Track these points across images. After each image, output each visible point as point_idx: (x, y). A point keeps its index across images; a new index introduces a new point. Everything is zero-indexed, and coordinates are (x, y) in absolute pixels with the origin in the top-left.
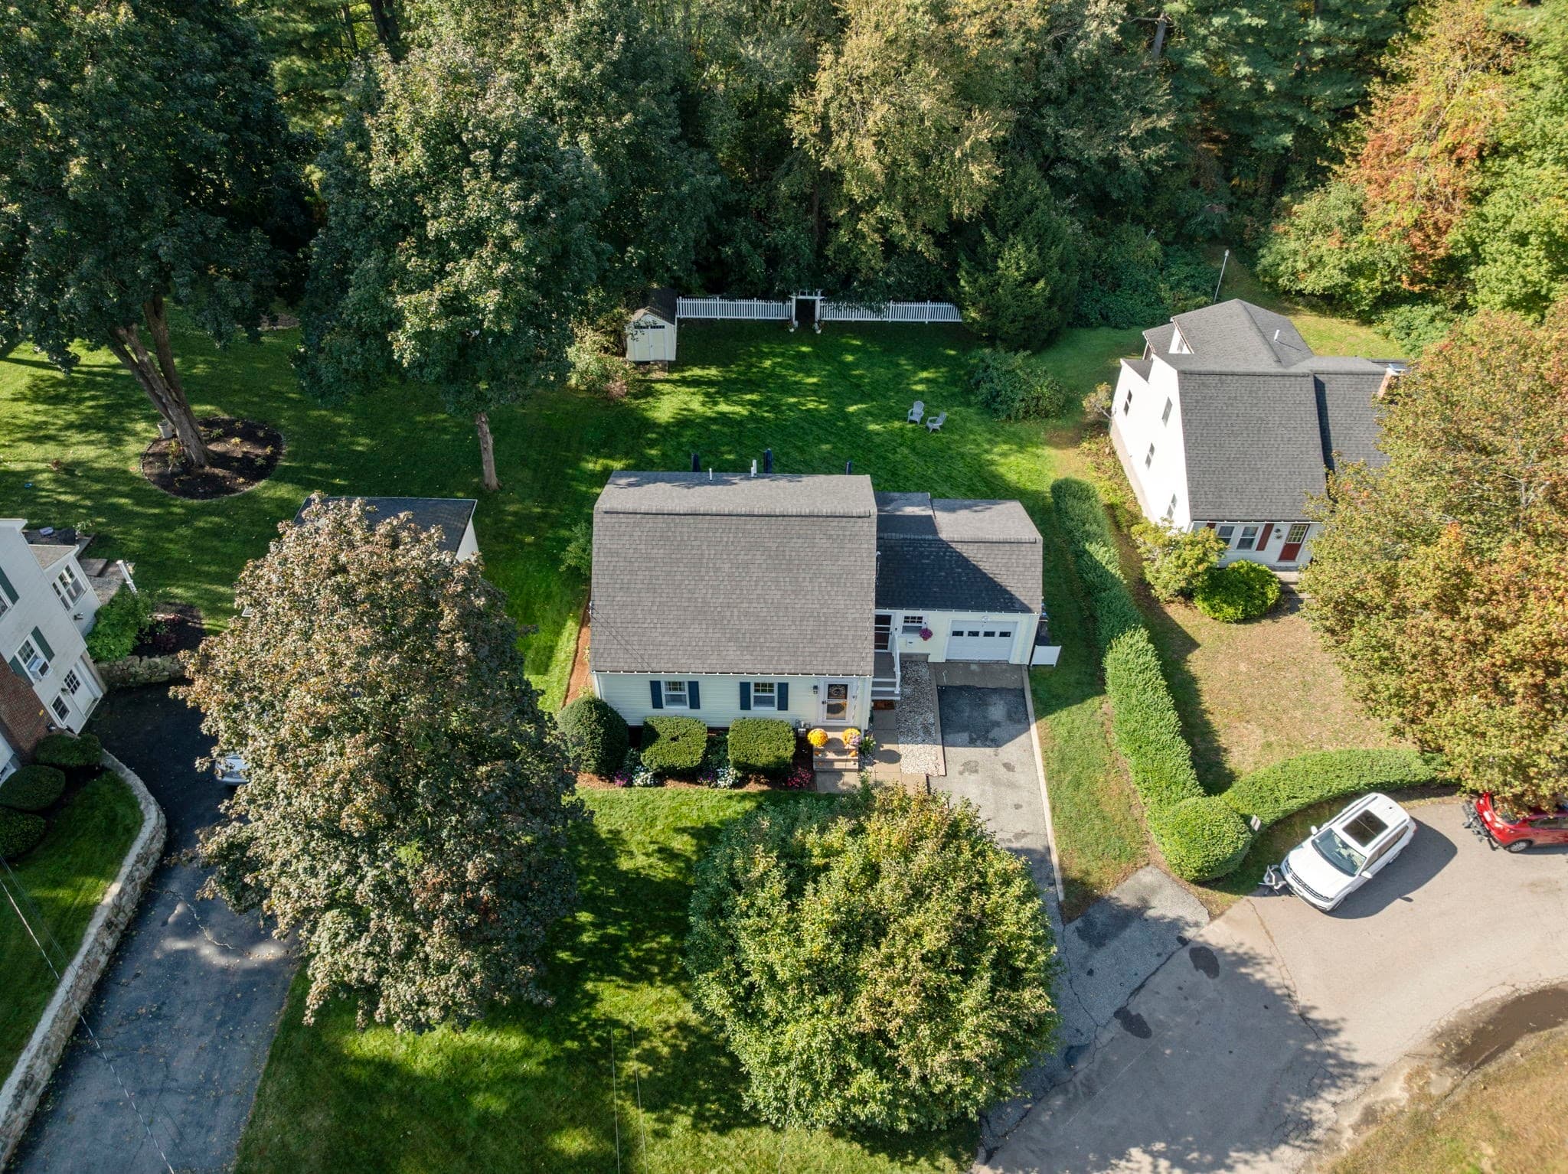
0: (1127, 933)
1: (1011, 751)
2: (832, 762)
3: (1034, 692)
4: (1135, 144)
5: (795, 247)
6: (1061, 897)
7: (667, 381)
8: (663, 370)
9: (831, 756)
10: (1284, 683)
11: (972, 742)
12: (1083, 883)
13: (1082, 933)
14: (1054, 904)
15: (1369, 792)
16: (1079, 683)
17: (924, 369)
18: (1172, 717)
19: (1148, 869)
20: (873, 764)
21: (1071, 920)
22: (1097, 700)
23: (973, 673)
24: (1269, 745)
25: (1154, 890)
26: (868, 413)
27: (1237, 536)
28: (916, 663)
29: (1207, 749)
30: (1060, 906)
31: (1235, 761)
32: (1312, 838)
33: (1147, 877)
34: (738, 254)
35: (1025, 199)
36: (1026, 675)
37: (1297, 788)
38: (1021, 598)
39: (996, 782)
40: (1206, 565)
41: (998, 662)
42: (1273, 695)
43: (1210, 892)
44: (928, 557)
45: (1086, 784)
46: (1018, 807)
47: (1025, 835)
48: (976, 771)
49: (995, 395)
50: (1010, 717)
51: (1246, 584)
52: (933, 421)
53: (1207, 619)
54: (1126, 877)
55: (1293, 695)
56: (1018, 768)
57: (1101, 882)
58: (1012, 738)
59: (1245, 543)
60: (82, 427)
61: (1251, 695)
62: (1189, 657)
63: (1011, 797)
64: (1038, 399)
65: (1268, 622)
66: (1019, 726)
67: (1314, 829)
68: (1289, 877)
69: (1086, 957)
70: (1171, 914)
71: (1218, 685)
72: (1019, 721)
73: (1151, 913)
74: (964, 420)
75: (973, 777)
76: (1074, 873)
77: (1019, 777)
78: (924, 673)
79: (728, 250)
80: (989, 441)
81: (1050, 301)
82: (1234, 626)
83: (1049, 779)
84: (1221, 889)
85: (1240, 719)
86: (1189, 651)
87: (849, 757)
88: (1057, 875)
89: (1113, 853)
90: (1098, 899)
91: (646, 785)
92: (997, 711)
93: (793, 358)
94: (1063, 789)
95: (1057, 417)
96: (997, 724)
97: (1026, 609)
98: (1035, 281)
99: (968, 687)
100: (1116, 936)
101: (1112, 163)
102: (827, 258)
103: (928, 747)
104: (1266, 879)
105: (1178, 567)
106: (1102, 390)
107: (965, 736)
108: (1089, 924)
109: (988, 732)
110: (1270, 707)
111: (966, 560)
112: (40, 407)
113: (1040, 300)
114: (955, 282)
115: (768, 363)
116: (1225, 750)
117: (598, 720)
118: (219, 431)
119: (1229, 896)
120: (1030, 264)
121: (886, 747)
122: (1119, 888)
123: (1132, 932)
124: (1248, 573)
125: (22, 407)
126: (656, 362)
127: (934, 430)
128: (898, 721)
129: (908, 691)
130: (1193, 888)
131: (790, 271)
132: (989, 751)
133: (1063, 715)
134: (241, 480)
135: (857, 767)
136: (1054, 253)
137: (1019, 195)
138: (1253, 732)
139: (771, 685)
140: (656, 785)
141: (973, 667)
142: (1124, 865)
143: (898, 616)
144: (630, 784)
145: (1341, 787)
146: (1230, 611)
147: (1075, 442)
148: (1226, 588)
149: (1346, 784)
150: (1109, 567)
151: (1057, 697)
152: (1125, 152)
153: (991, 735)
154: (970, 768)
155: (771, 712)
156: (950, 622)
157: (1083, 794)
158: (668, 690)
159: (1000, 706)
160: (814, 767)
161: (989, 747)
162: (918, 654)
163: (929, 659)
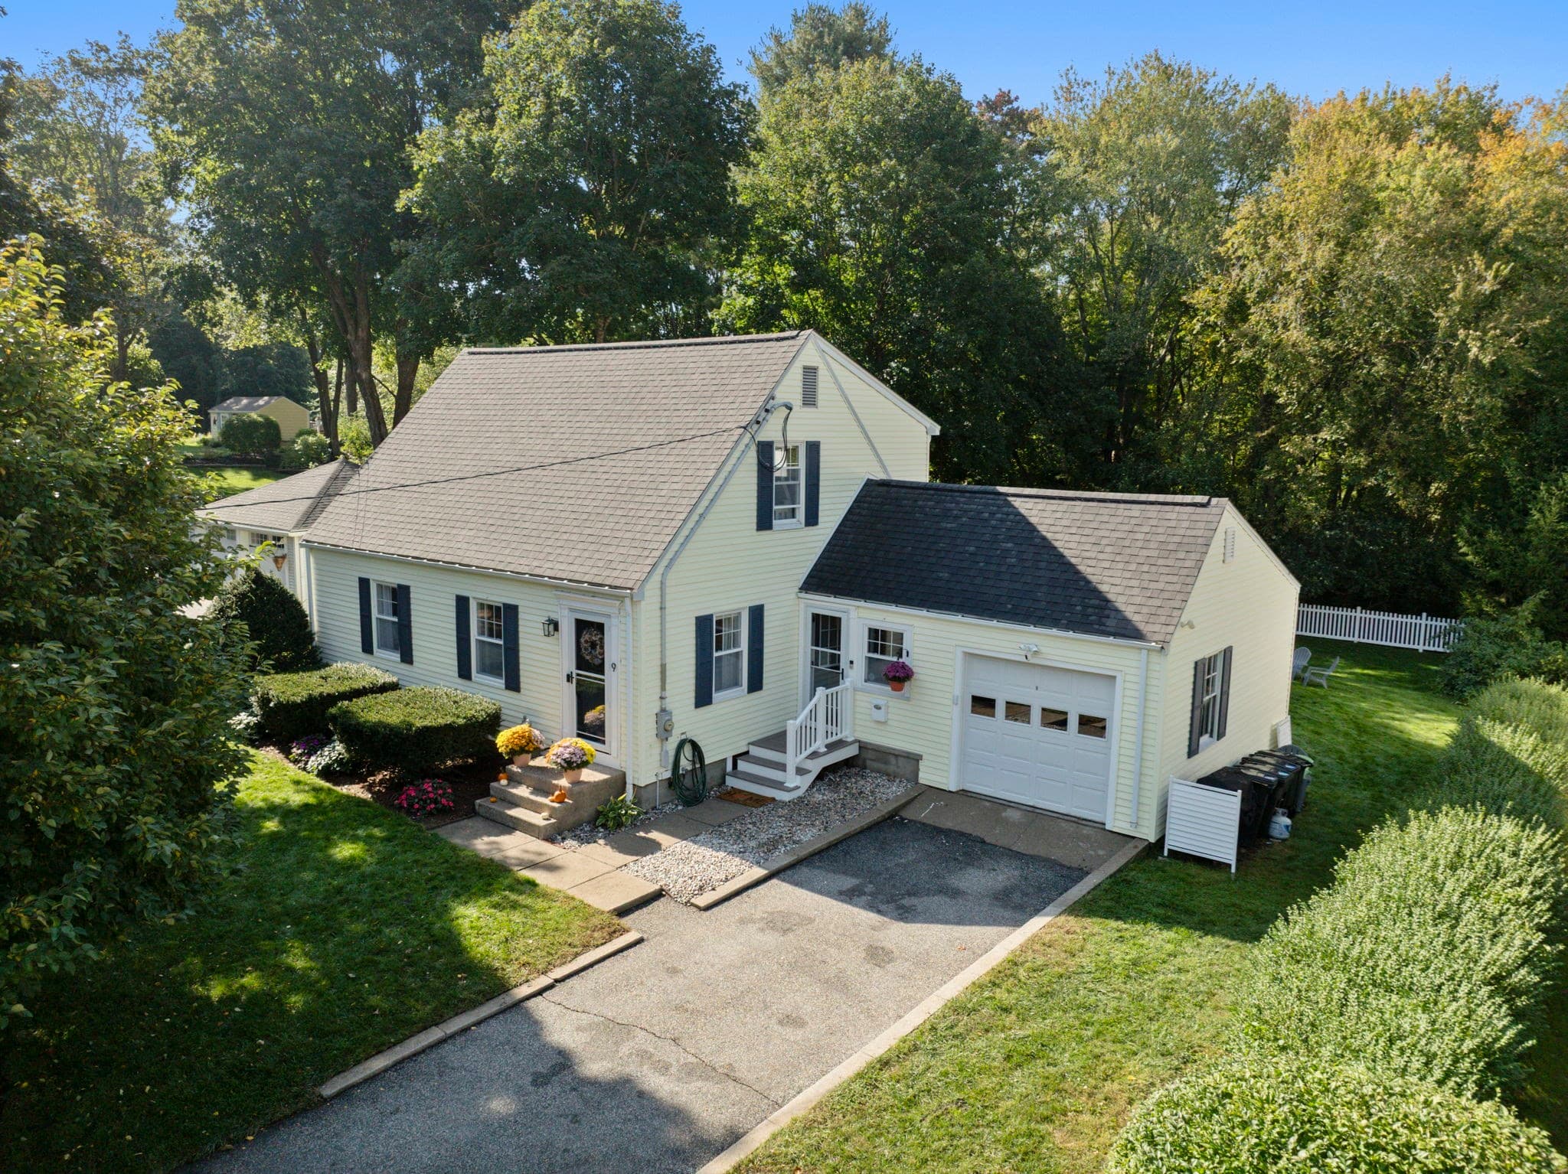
1: (923, 937)
2: (516, 802)
9: (522, 791)
11: (849, 894)
20: (589, 842)
23: (1002, 821)
28: (893, 778)
39: (803, 964)
41: (1081, 821)
46: (791, 1021)
47: (722, 1074)
48: (785, 931)
50: (1003, 897)
56: (899, 967)
63: (801, 999)
66: (1007, 913)
75: (767, 936)
78: (891, 791)
83: (956, 1008)
87: (546, 801)
92: (982, 879)
96: (953, 892)
97: (1129, 632)
99: (962, 834)
103: (735, 861)
107: (849, 882)
109: (911, 894)
121: (654, 835)
128: (735, 819)
132: (867, 917)
133: (1160, 936)
135: (546, 827)
139: (498, 611)
141: (1012, 814)
143: (859, 623)
153: (907, 901)
154: (780, 923)
156: (960, 655)
157: (1022, 1081)
158: (381, 612)
159: (1002, 876)
160: (478, 801)
161: (879, 912)
162: (898, 755)
163: (921, 775)
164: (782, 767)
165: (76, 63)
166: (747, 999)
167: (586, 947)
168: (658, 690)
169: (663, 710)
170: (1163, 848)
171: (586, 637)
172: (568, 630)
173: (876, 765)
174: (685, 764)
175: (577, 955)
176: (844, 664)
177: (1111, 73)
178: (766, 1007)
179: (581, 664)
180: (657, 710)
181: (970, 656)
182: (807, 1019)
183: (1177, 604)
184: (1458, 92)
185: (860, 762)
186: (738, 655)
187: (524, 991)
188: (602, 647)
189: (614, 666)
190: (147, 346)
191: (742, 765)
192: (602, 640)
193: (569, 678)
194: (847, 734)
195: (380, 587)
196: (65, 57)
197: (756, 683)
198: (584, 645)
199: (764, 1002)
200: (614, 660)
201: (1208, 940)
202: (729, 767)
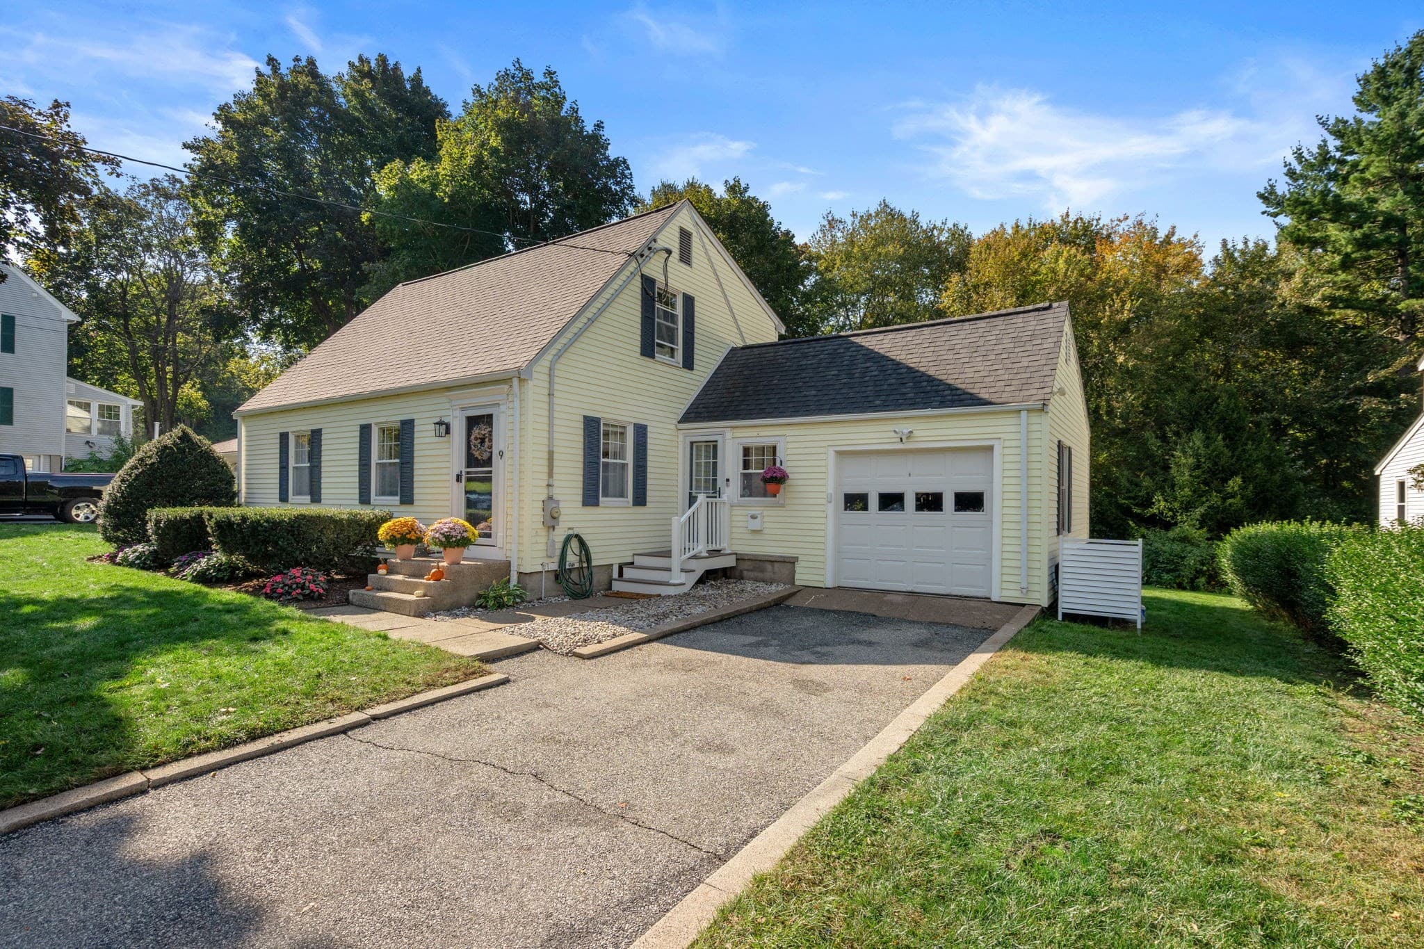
1: (854, 672)
2: (389, 587)
9: (397, 576)
11: (754, 646)
23: (886, 602)
28: (770, 583)
41: (961, 599)
50: (921, 644)
56: (839, 695)
58: (891, 661)
66: (936, 654)
72: (944, 649)
78: (772, 589)
87: (422, 580)
92: (891, 635)
96: (867, 643)
99: (854, 613)
107: (752, 639)
128: (625, 604)
129: (705, 593)
141: (893, 597)
153: (822, 649)
156: (832, 455)
158: (297, 460)
159: (913, 633)
160: (352, 591)
162: (772, 561)
163: (797, 576)
165: (156, 189)
166: (647, 728)
167: (430, 686)
168: (545, 476)
169: (550, 498)
170: (1057, 612)
171: (476, 432)
172: (459, 428)
173: (752, 574)
174: (572, 559)
175: (415, 693)
176: (721, 481)
177: (854, 215)
178: (676, 735)
179: (471, 461)
180: (544, 497)
181: (840, 454)
182: (737, 745)
183: (1049, 373)
184: (1076, 222)
185: (737, 574)
186: (624, 466)
188: (491, 440)
189: (501, 454)
190: (199, 389)
191: (628, 573)
192: (490, 432)
193: (458, 478)
194: (725, 545)
195: (298, 436)
196: (148, 183)
197: (640, 499)
198: (473, 442)
199: (672, 730)
200: (501, 448)
202: (615, 575)
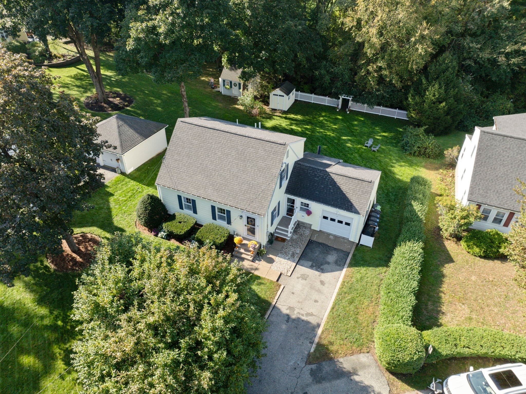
0: (337, 382)
1: (327, 277)
2: (242, 253)
3: (354, 255)
4: (508, 55)
5: (343, 75)
6: (312, 350)
7: (279, 116)
8: (280, 113)
9: (242, 251)
10: (494, 292)
11: (311, 267)
12: (327, 349)
13: (313, 372)
14: (306, 353)
15: (520, 362)
16: (380, 259)
17: (385, 132)
18: (415, 284)
19: (367, 355)
20: (260, 260)
21: (310, 363)
22: (385, 269)
23: (330, 239)
24: (470, 319)
25: (364, 367)
26: (349, 140)
27: (492, 216)
28: (306, 228)
29: (433, 310)
30: (309, 355)
31: (446, 320)
32: (469, 373)
33: (363, 358)
34: (320, 74)
35: (444, 66)
36: (354, 247)
37: (472, 343)
38: (357, 207)
39: (312, 287)
40: (466, 221)
41: (344, 238)
42: (485, 296)
43: (396, 380)
44: (318, 177)
45: (357, 303)
46: (316, 301)
47: (312, 315)
48: (306, 279)
49: (407, 143)
50: (336, 263)
51: (491, 240)
52: (374, 147)
53: (465, 252)
54: (352, 354)
55: (497, 300)
56: (326, 285)
57: (337, 352)
58: (332, 271)
59: (497, 221)
60: (78, 87)
61: (471, 292)
62: (446, 265)
63: (315, 296)
64: (426, 149)
65: (499, 262)
66: (338, 267)
67: (471, 368)
68: (445, 389)
69: (307, 385)
70: (367, 382)
71: (455, 282)
72: (339, 265)
73: (356, 378)
74: (390, 151)
75: (304, 282)
76: (325, 342)
77: (325, 289)
78: (307, 232)
79: (317, 73)
80: (397, 160)
81: (447, 113)
82: (478, 258)
83: (339, 294)
84: (403, 381)
85: (459, 301)
86: (448, 263)
87: (249, 253)
88: (316, 340)
89: (352, 340)
90: (331, 359)
91: (162, 238)
92: (331, 258)
93: (332, 119)
94: (343, 301)
95: (434, 158)
96: (328, 263)
97: (357, 212)
98: (441, 102)
99: (324, 244)
100: (330, 381)
101: (494, 62)
102: (355, 82)
103: (289, 262)
104: (431, 385)
105: (451, 218)
106: (455, 149)
107: (310, 263)
108: (319, 369)
109: (322, 265)
110: (480, 301)
111: (335, 183)
112: (73, 80)
113: (441, 111)
114: (407, 99)
115: (321, 119)
116: (443, 313)
117: (150, 203)
118: (115, 95)
119: (406, 387)
120: (440, 94)
121: (271, 256)
122: (345, 358)
123: (340, 383)
124: (494, 235)
125: (69, 79)
126: (279, 110)
127: (374, 151)
128: (283, 247)
129: (295, 237)
130: (388, 374)
131: (339, 84)
132: (317, 273)
133: (363, 270)
134: (110, 109)
135: (251, 259)
136: (452, 92)
137: (440, 65)
138: (464, 309)
139: (224, 210)
140: (167, 239)
141: (331, 237)
142: (354, 348)
143: (298, 201)
144: (156, 235)
145: (502, 353)
146: (477, 250)
147: (437, 169)
148: (478, 239)
149: (506, 352)
150: (419, 213)
151: (366, 261)
152: (502, 59)
153: (322, 267)
154: (304, 277)
155: (223, 223)
156: (322, 210)
157: (352, 307)
158: (185, 201)
159: (334, 256)
160: (233, 253)
161: (318, 271)
162: (307, 224)
163: (312, 227)
164: (287, 232)
166: (307, 298)
167: (277, 291)
168: (267, 228)
172: (245, 218)
175: (277, 293)
176: (295, 207)
178: (311, 299)
180: (266, 232)
183: (365, 207)
186: (276, 212)
187: (274, 303)
188: (254, 222)
189: (258, 226)
191: (277, 231)
193: (245, 225)
195: (184, 198)
197: (278, 215)
198: (249, 221)
201: (370, 268)
202: (275, 231)
